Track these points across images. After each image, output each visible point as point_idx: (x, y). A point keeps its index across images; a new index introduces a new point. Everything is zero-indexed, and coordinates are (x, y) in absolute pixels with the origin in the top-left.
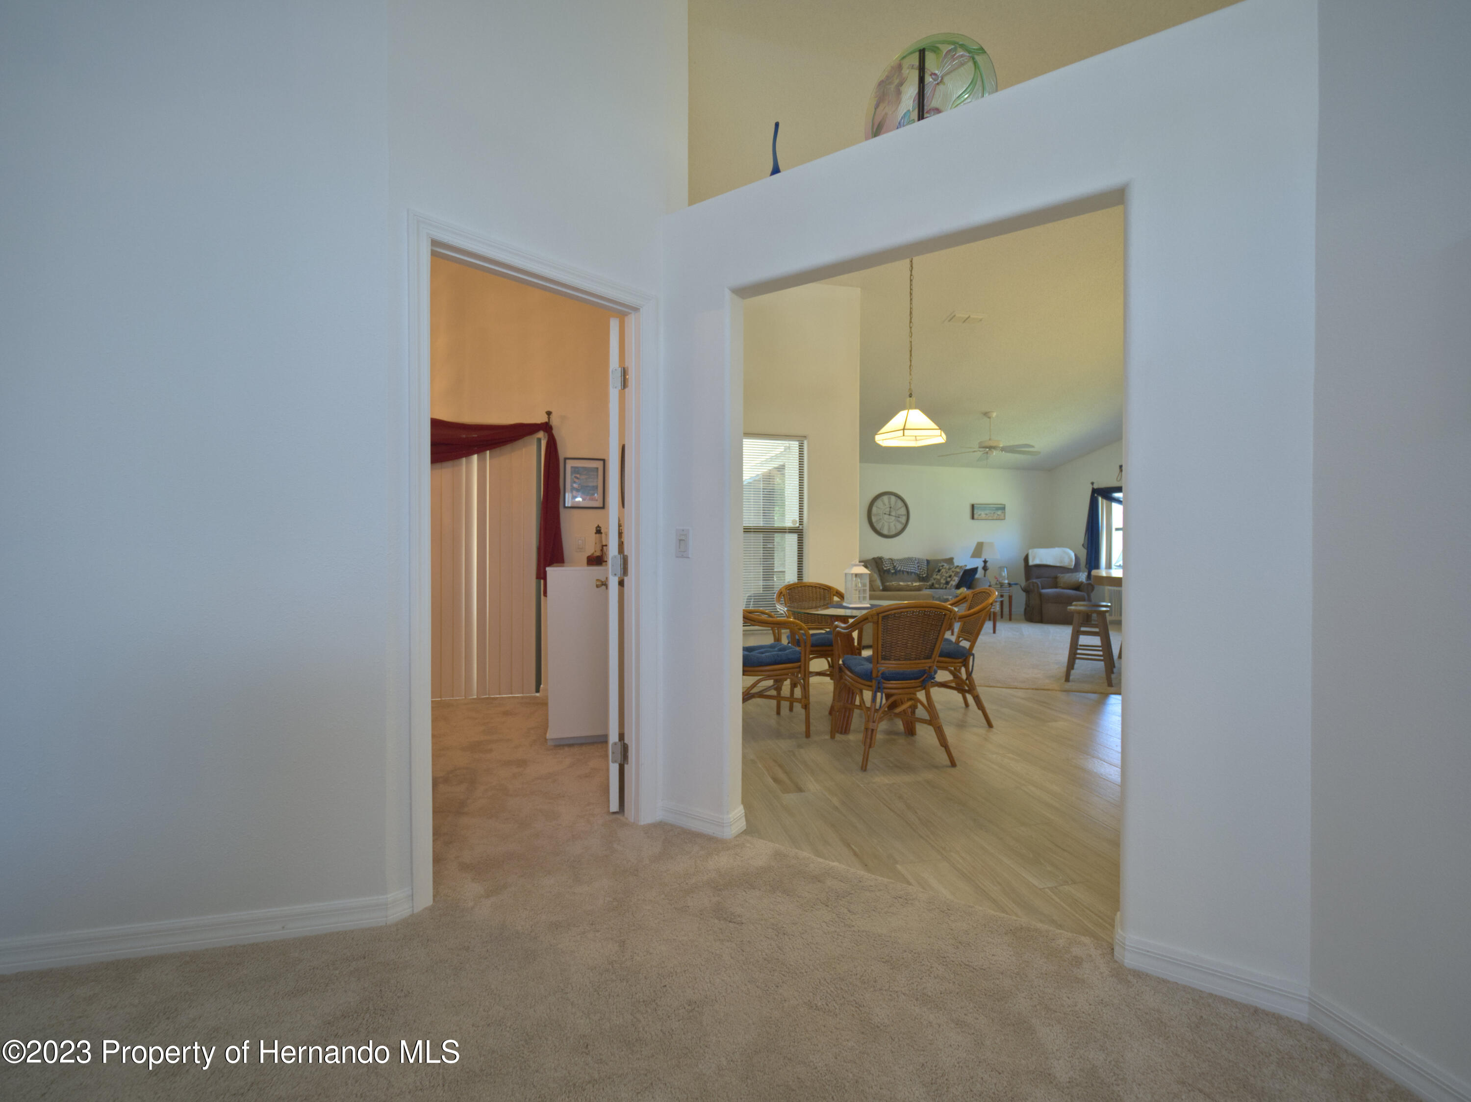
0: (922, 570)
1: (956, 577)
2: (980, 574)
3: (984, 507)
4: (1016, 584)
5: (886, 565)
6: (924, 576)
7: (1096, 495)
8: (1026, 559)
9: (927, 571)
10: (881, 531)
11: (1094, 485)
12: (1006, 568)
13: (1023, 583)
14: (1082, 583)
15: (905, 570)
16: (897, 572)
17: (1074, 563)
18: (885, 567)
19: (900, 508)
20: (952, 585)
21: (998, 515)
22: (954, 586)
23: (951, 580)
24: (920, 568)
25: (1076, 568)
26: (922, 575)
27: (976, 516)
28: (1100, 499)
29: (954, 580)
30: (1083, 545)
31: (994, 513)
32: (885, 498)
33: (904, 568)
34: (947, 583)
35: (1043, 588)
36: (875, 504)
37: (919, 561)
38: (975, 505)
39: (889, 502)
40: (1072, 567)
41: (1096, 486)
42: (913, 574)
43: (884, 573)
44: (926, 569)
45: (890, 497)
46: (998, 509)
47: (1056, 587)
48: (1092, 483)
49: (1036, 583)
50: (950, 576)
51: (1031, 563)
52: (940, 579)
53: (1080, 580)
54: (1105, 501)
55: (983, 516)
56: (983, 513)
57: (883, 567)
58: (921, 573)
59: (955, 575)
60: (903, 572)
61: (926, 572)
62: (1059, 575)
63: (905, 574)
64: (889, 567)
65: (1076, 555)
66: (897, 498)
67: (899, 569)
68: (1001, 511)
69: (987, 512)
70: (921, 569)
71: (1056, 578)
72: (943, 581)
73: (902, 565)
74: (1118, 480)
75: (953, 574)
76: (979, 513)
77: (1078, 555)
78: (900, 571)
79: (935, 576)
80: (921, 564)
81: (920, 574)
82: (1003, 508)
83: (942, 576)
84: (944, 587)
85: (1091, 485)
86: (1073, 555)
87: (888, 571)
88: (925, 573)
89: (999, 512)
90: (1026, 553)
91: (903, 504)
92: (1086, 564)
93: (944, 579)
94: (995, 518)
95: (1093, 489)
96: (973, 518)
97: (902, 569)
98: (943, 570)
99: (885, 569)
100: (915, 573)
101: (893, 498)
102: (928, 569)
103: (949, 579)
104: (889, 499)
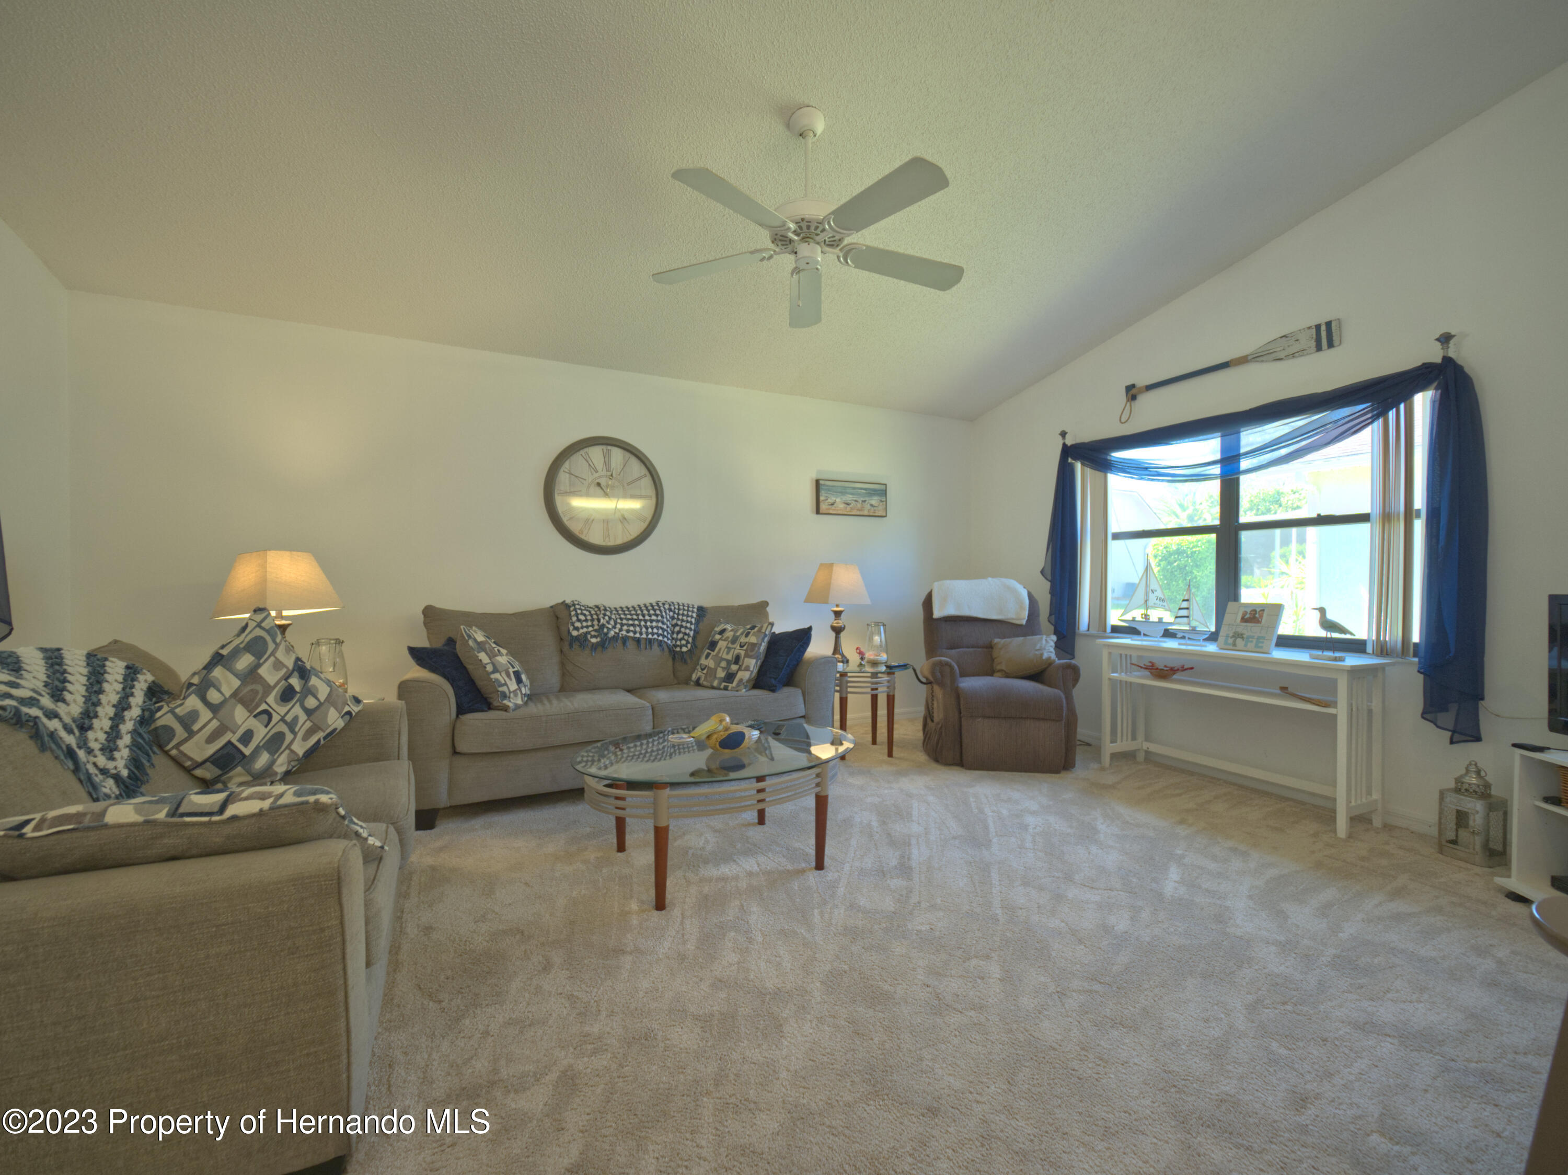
0: (680, 636)
1: (750, 657)
2: (819, 647)
3: (843, 486)
4: (904, 667)
5: (578, 624)
6: (684, 649)
7: (1070, 460)
8: (928, 603)
9: (694, 638)
10: (583, 537)
11: (1067, 436)
12: (884, 625)
13: (921, 662)
14: (1050, 663)
15: (631, 634)
16: (605, 643)
17: (1026, 614)
18: (577, 629)
19: (639, 478)
20: (741, 680)
21: (872, 505)
22: (748, 681)
23: (739, 669)
24: (677, 629)
25: (1030, 628)
26: (681, 647)
27: (823, 507)
28: (1078, 466)
29: (747, 669)
30: (1042, 572)
31: (864, 501)
32: (596, 453)
33: (628, 631)
34: (730, 677)
35: (964, 674)
36: (567, 465)
37: (676, 611)
38: (821, 482)
39: (607, 464)
40: (1024, 622)
41: (1070, 441)
42: (655, 646)
43: (571, 646)
44: (692, 633)
45: (609, 451)
46: (872, 493)
47: (991, 673)
48: (1063, 434)
49: (947, 664)
50: (737, 659)
51: (937, 614)
52: (716, 670)
53: (1045, 656)
54: (1088, 471)
55: (840, 506)
56: (838, 500)
57: (571, 628)
58: (678, 643)
59: (747, 656)
60: (625, 640)
61: (690, 640)
62: (996, 640)
63: (631, 645)
64: (585, 630)
65: (1030, 595)
66: (628, 455)
67: (612, 633)
68: (879, 498)
69: (849, 498)
70: (679, 632)
71: (990, 647)
72: (721, 674)
73: (625, 622)
74: (1123, 420)
75: (743, 653)
76: (830, 501)
77: (1034, 593)
78: (615, 638)
79: (703, 661)
80: (683, 620)
81: (676, 646)
82: (882, 492)
83: (719, 660)
84: (722, 687)
85: (1060, 437)
86: (1024, 593)
87: (582, 641)
88: (688, 642)
89: (874, 501)
90: (929, 591)
91: (644, 471)
92: (1050, 615)
93: (723, 668)
94: (866, 513)
95: (1064, 445)
96: (818, 512)
97: (624, 633)
98: (722, 645)
99: (575, 633)
100: (660, 643)
101: (617, 455)
102: (696, 632)
103: (734, 667)
104: (607, 457)
